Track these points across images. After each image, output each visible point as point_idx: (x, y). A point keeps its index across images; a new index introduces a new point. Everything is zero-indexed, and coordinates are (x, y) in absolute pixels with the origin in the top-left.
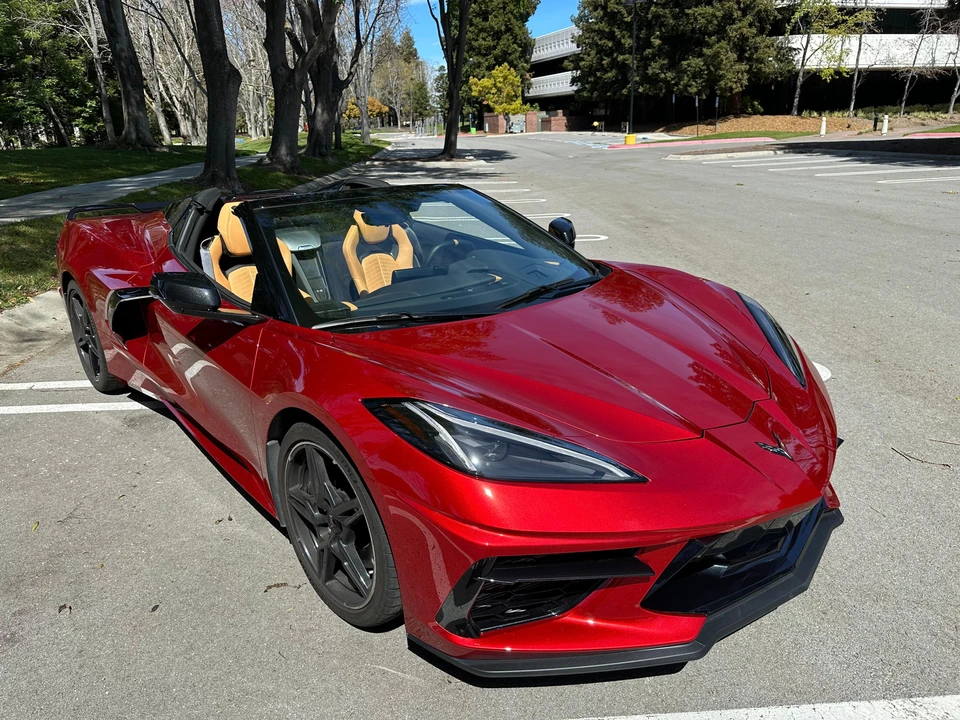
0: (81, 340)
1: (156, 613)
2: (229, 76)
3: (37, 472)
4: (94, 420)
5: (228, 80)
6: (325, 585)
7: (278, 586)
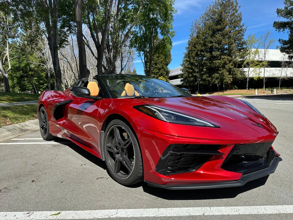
0: (42, 125)
1: (62, 183)
2: (87, 72)
3: (26, 155)
4: (43, 145)
5: (86, 73)
6: (116, 174)
7: (101, 178)
